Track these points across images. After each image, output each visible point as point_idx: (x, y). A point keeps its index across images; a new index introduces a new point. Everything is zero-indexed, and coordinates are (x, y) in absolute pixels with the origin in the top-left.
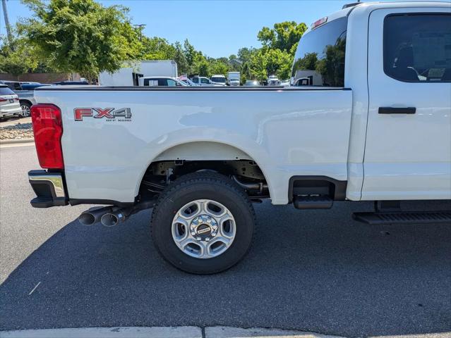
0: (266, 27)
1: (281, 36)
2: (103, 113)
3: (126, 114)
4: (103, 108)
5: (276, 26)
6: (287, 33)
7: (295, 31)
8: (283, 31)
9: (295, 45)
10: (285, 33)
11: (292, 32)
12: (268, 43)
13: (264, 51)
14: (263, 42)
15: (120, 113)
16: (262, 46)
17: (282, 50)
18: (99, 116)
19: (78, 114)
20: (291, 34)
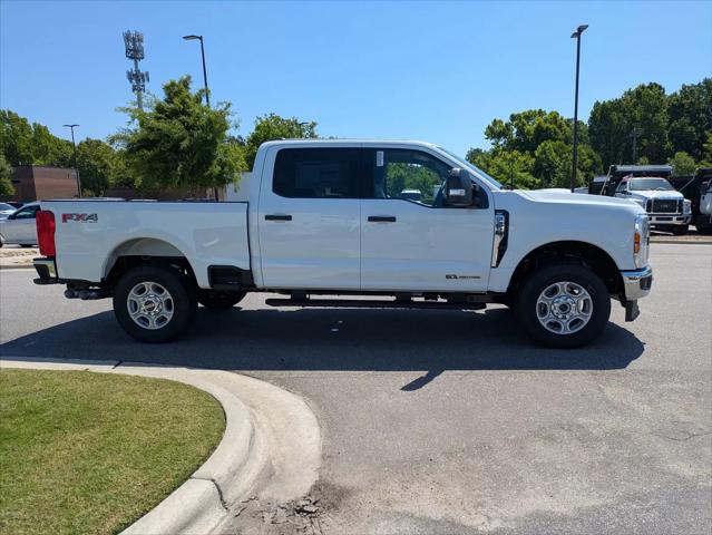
0: (498, 119)
1: (521, 132)
2: (80, 217)
3: (94, 217)
4: (80, 213)
5: (513, 117)
6: (530, 127)
7: (543, 124)
8: (524, 125)
9: (543, 144)
10: (527, 128)
11: (539, 126)
12: (501, 143)
13: (495, 153)
14: (493, 141)
15: (90, 217)
16: (493, 147)
17: (522, 151)
18: (78, 219)
19: (65, 218)
20: (537, 129)
